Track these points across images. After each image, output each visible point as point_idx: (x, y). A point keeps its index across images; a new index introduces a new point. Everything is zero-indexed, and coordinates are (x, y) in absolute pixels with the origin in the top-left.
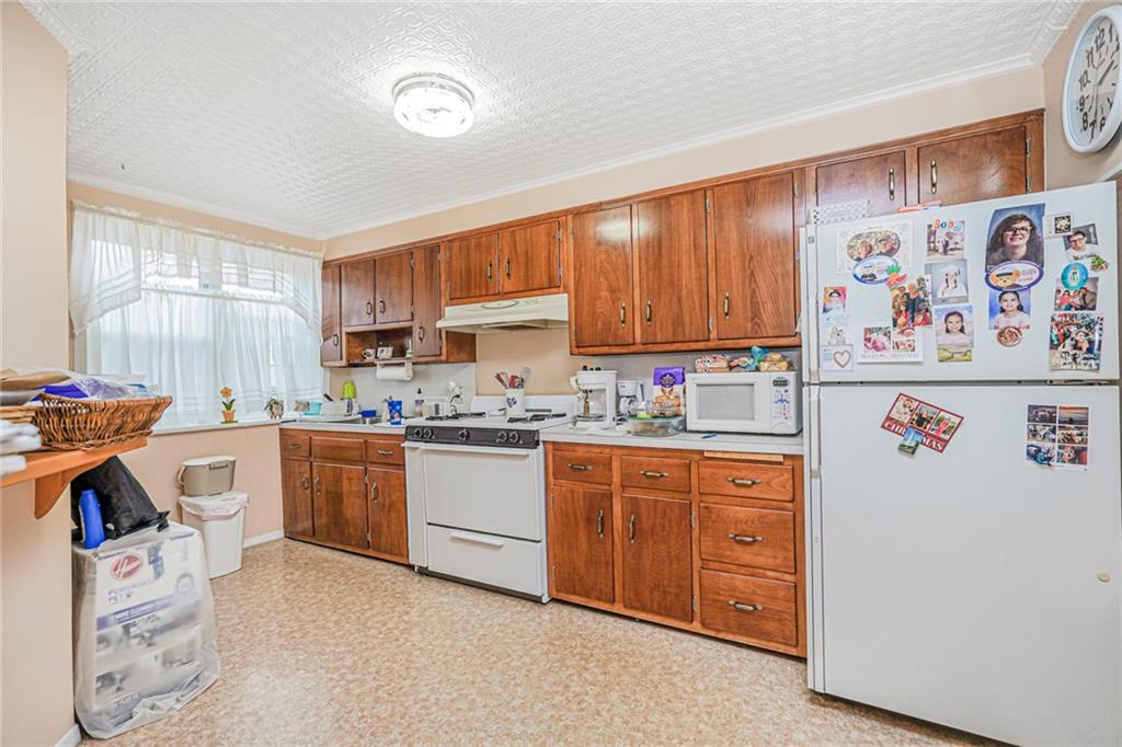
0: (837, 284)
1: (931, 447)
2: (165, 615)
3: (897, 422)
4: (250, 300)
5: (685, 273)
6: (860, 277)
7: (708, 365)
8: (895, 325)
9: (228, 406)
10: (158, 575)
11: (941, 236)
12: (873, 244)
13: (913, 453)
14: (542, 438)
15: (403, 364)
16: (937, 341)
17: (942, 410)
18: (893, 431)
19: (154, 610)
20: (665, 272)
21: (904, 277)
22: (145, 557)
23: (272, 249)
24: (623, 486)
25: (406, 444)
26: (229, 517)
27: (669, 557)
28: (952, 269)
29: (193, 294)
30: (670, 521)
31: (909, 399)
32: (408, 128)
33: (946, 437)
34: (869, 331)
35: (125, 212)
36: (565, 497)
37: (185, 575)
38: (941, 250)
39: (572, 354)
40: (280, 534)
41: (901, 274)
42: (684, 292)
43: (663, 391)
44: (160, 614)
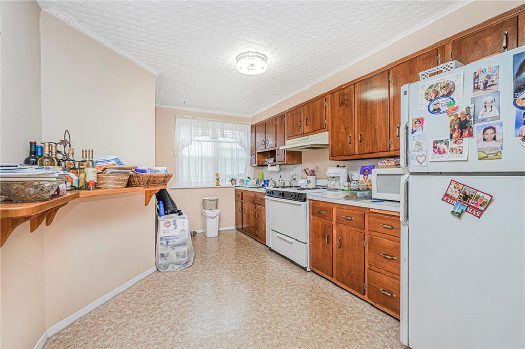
0: (419, 117)
1: (472, 214)
2: (177, 241)
3: (451, 197)
4: (226, 142)
5: (378, 116)
6: (431, 110)
7: (384, 164)
8: (451, 138)
9: (218, 180)
10: (175, 228)
11: (482, 79)
12: (439, 90)
13: (459, 217)
14: (308, 197)
15: (275, 165)
16: (478, 146)
17: (477, 191)
18: (449, 203)
19: (174, 239)
20: (369, 116)
21: (457, 108)
22: (172, 223)
23: (232, 123)
24: (337, 223)
25: (265, 197)
26: (213, 218)
27: (355, 260)
28: (489, 99)
29: (209, 141)
30: (355, 242)
31: (457, 183)
32: (241, 72)
33: (483, 208)
34: (436, 142)
35: (188, 117)
36: (315, 225)
37: (183, 230)
38: (482, 87)
39: (330, 160)
40: (234, 227)
41: (455, 106)
42: (377, 126)
43: (364, 177)
44: (176, 240)
